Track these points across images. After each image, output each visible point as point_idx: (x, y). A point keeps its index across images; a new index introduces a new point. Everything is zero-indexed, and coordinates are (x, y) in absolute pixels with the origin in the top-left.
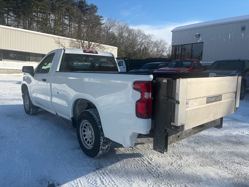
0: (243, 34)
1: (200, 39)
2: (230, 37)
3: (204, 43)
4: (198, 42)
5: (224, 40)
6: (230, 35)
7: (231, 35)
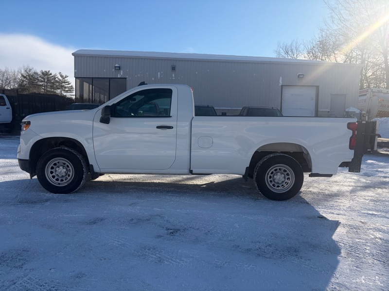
0: (173, 75)
1: (122, 74)
2: (159, 76)
3: (127, 79)
4: (119, 77)
5: (153, 79)
6: (159, 73)
7: (161, 75)
